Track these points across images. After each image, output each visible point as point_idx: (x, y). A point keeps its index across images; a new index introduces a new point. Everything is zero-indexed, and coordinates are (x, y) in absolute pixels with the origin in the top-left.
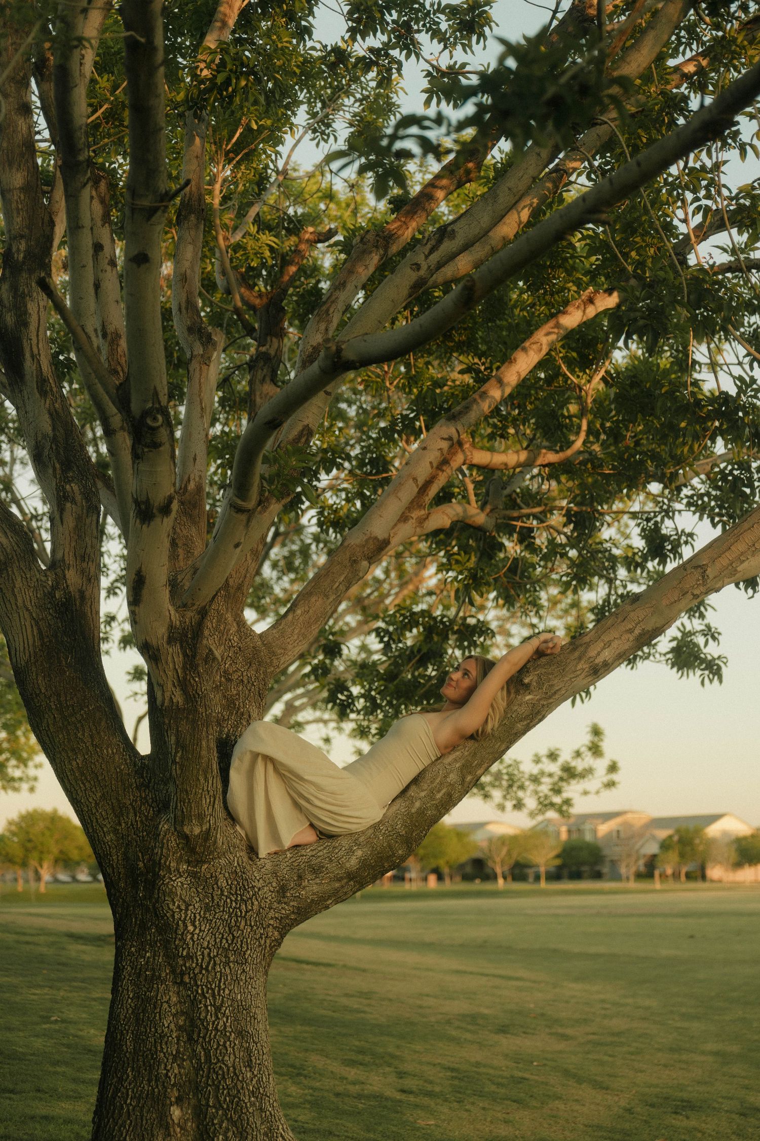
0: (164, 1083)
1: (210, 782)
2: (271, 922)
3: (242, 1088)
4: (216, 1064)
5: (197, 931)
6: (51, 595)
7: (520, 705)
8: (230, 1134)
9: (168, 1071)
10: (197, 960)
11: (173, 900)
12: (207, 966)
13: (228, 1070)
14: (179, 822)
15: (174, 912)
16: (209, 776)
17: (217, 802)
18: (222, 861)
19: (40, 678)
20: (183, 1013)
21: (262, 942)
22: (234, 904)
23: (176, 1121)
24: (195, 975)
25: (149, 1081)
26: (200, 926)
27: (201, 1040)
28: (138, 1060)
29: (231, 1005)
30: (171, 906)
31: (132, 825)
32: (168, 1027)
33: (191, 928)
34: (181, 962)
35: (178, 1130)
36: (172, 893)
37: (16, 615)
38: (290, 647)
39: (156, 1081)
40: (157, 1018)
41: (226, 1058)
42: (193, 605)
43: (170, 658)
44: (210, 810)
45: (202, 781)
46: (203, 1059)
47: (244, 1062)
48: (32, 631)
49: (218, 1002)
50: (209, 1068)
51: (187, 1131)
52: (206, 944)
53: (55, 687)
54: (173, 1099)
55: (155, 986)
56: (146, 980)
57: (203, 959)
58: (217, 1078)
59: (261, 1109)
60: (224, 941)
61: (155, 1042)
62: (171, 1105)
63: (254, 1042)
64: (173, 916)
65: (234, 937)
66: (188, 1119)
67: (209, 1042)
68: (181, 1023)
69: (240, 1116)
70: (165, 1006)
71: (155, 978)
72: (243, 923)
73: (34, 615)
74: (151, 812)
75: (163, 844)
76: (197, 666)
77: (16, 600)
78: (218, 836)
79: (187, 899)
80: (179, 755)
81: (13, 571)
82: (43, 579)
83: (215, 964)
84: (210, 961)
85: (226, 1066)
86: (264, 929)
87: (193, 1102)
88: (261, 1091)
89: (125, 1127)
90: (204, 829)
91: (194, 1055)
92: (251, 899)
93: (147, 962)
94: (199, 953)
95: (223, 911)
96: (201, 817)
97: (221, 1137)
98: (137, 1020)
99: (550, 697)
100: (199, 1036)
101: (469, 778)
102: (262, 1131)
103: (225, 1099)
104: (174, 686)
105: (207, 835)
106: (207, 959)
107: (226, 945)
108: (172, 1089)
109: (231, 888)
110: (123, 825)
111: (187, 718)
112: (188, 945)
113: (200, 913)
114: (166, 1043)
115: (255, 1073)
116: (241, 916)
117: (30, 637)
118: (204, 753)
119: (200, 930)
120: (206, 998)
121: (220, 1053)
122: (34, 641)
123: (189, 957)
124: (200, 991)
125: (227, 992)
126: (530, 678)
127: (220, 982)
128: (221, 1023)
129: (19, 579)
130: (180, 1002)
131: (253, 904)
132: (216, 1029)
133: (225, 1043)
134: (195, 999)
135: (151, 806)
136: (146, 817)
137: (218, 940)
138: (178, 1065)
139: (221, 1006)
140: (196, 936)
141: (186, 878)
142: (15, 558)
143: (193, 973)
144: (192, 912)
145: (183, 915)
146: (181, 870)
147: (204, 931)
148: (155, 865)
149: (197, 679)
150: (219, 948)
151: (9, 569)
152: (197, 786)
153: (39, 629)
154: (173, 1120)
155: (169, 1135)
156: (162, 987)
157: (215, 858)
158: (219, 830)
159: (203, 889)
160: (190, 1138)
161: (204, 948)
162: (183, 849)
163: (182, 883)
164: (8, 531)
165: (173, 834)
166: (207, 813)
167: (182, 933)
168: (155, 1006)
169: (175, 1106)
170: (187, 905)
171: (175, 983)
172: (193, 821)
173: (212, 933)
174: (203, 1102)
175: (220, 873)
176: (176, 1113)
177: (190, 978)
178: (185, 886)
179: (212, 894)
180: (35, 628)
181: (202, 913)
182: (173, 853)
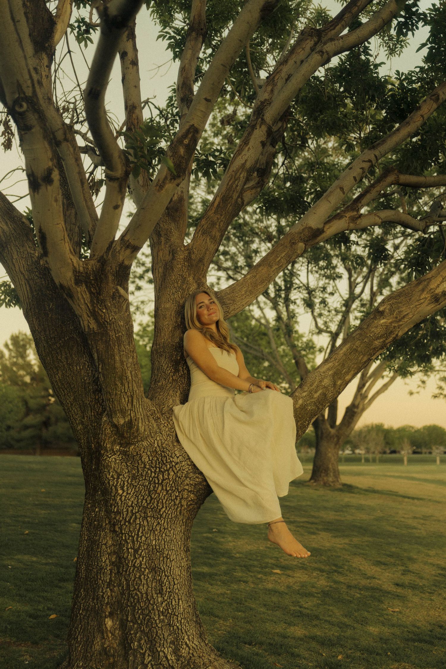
0: (101, 601)
1: (126, 386)
2: (187, 487)
3: (153, 609)
4: (133, 591)
5: (125, 494)
6: (38, 262)
7: (376, 327)
8: (142, 642)
9: (104, 593)
10: (123, 515)
11: (109, 471)
12: (130, 520)
13: (142, 596)
14: (110, 416)
15: (109, 480)
16: (124, 381)
17: (135, 401)
18: (145, 443)
19: (34, 320)
20: (115, 553)
21: (177, 502)
22: (153, 474)
23: (109, 629)
24: (121, 526)
25: (93, 599)
26: (128, 490)
27: (124, 573)
28: (88, 584)
29: (147, 549)
30: (108, 476)
31: (90, 418)
32: (105, 562)
33: (120, 492)
34: (113, 516)
35: (110, 635)
36: (108, 466)
38: (238, 299)
39: (97, 599)
40: (99, 555)
41: (141, 587)
43: (80, 295)
44: (130, 406)
45: (119, 385)
46: (125, 586)
47: (156, 590)
48: (26, 288)
49: (137, 546)
50: (129, 594)
51: (116, 637)
52: (130, 503)
53: (43, 325)
54: (107, 613)
55: (99, 532)
56: (94, 528)
57: (127, 515)
58: (134, 601)
59: (169, 624)
60: (144, 501)
61: (97, 572)
62: (106, 617)
63: (165, 575)
64: (109, 483)
65: (152, 498)
66: (116, 628)
67: (129, 575)
68: (113, 559)
69: (150, 630)
70: (104, 547)
71: (99, 527)
72: (160, 488)
73: (26, 277)
74: (101, 409)
75: (102, 431)
76: (103, 301)
77: (15, 267)
78: (140, 425)
79: (119, 471)
82: (32, 252)
83: (136, 518)
84: (133, 515)
85: (141, 593)
86: (179, 492)
87: (120, 616)
88: (170, 611)
89: (78, 630)
90: (127, 420)
91: (120, 584)
92: (168, 470)
93: (96, 515)
94: (125, 510)
95: (145, 479)
97: (136, 643)
98: (89, 555)
99: (400, 321)
100: (123, 571)
101: (339, 382)
102: (169, 641)
103: (139, 617)
104: (88, 316)
105: (130, 424)
106: (130, 514)
107: (146, 505)
108: (106, 606)
109: (152, 463)
110: (86, 418)
111: (102, 340)
112: (118, 504)
113: (128, 481)
114: (103, 574)
115: (165, 598)
116: (158, 483)
117: (26, 292)
119: (127, 493)
120: (128, 543)
121: (137, 583)
122: (28, 295)
123: (118, 513)
124: (124, 538)
125: (143, 538)
126: (385, 307)
127: (139, 531)
128: (138, 561)
130: (113, 545)
131: (169, 474)
132: (134, 565)
133: (140, 576)
134: (120, 543)
136: (97, 412)
137: (140, 500)
138: (111, 590)
139: (139, 548)
140: (123, 498)
141: (119, 455)
142: (13, 239)
143: (120, 524)
144: (122, 480)
145: (115, 482)
146: (115, 450)
147: (130, 494)
148: (99, 447)
149: (104, 311)
150: (140, 507)
151: (9, 247)
152: (116, 389)
153: (30, 286)
154: (106, 628)
155: (104, 638)
156: (102, 534)
157: (139, 441)
158: (140, 421)
159: (131, 463)
160: (117, 641)
161: (129, 506)
162: (116, 434)
163: (115, 459)
164: (8, 221)
165: (108, 424)
166: (127, 409)
167: (114, 496)
168: (98, 547)
169: (109, 618)
170: (119, 475)
171: (110, 531)
172: (118, 415)
173: (136, 495)
174: (125, 618)
175: (144, 452)
176: (109, 623)
177: (119, 528)
178: (118, 461)
179: (137, 467)
180: (27, 286)
181: (129, 481)
182: (109, 438)
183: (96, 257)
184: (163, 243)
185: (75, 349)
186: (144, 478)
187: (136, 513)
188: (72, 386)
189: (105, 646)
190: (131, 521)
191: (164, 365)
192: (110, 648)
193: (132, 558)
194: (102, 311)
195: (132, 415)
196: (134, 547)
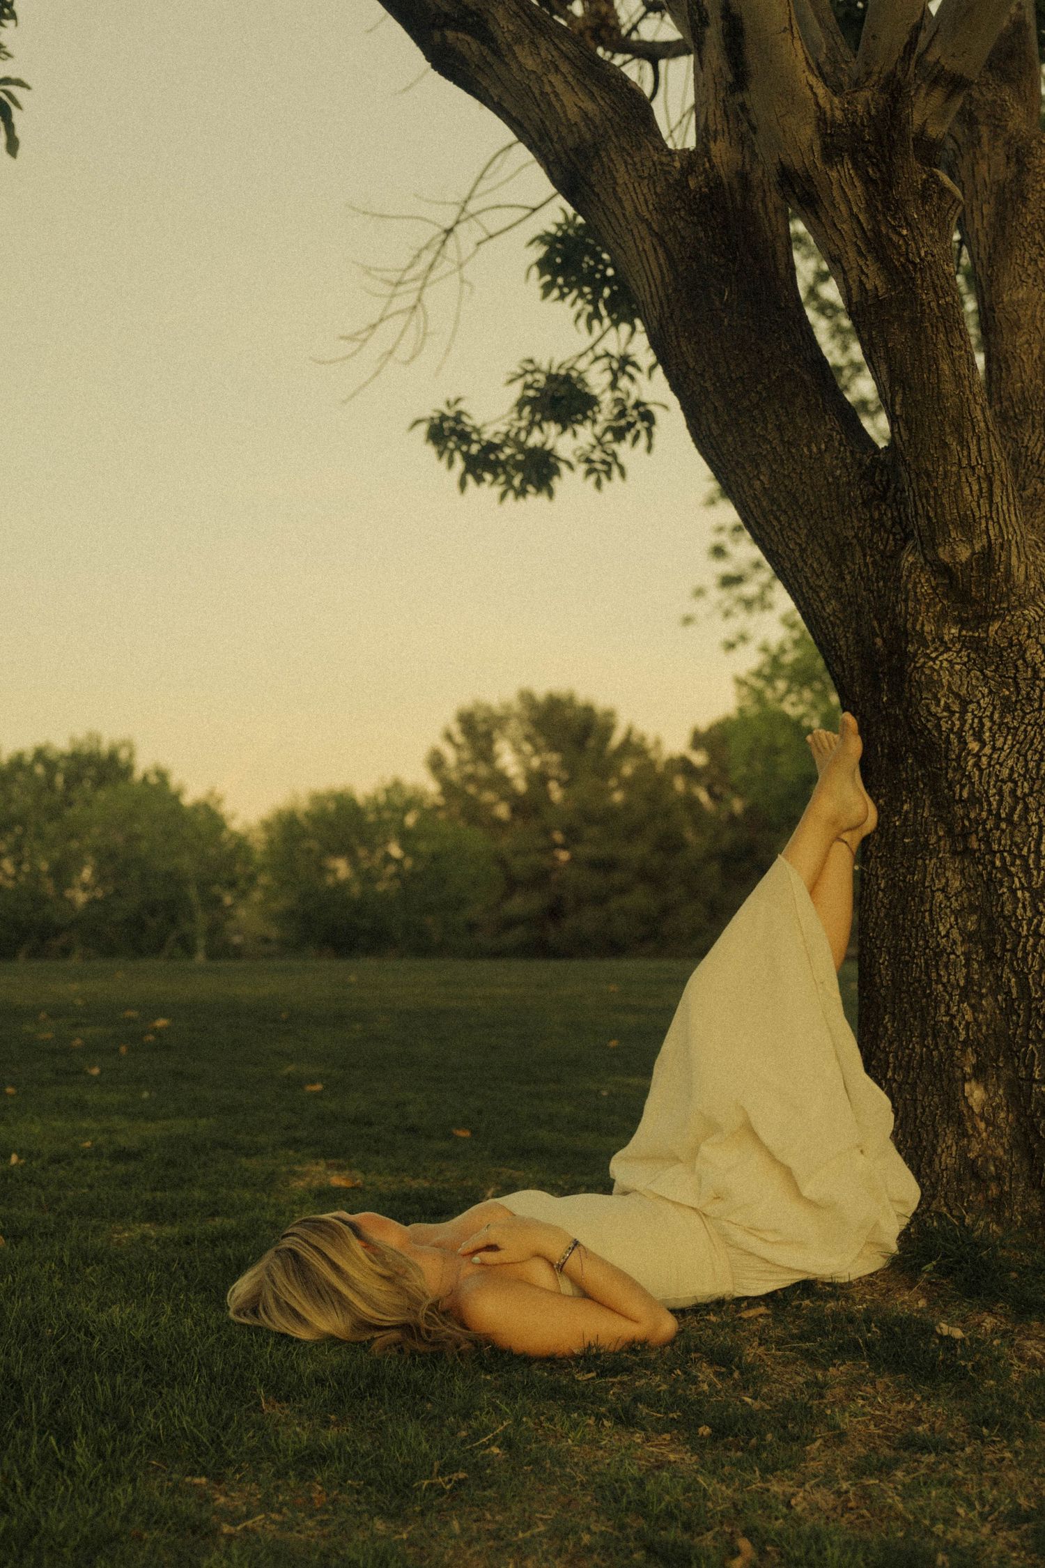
0: (947, 1038)
1: (974, 448)
5: (987, 750)
9: (953, 1017)
10: (990, 804)
11: (935, 695)
12: (1010, 816)
14: (929, 543)
15: (940, 719)
16: (968, 435)
17: (997, 491)
18: (1031, 613)
19: (683, 342)
20: (973, 909)
23: (977, 1110)
24: (988, 833)
25: (923, 1036)
27: (1008, 955)
28: (901, 999)
30: (933, 709)
31: (860, 573)
32: (947, 936)
33: (974, 746)
34: (960, 812)
35: (982, 1125)
36: (932, 684)
37: (628, 237)
39: (935, 1037)
40: (927, 921)
42: (869, 74)
44: (985, 508)
45: (954, 446)
46: (1014, 991)
48: (657, 258)
50: (1029, 1010)
51: (999, 1127)
52: (1006, 772)
54: (968, 1070)
55: (920, 862)
56: (903, 854)
57: (1000, 802)
61: (927, 965)
62: (965, 1079)
64: (938, 726)
66: (999, 1106)
67: (1025, 959)
68: (971, 927)
70: (940, 896)
71: (919, 849)
73: (655, 226)
74: (891, 542)
75: (907, 592)
76: (901, 205)
77: (623, 208)
78: (1014, 561)
79: (963, 692)
80: (898, 399)
81: (609, 156)
82: (664, 159)
83: (1026, 809)
84: (1017, 803)
87: (1007, 1073)
90: (977, 548)
91: (998, 986)
93: (905, 820)
94: (992, 792)
96: (967, 525)
98: (895, 927)
100: (1004, 950)
104: (860, 253)
105: (986, 559)
106: (1008, 800)
108: (963, 1051)
110: (848, 577)
111: (901, 319)
112: (969, 777)
113: (991, 717)
114: (946, 967)
117: (656, 272)
118: (948, 387)
119: (994, 749)
120: (1011, 875)
122: (663, 278)
123: (974, 800)
124: (998, 863)
127: (1039, 841)
129: (622, 169)
130: (966, 888)
134: (990, 879)
135: (889, 532)
136: (882, 553)
138: (972, 1006)
139: (1043, 887)
140: (984, 760)
141: (958, 652)
142: (611, 132)
143: (984, 829)
144: (975, 716)
145: (957, 723)
146: (946, 638)
147: (1002, 749)
148: (900, 636)
149: (905, 232)
150: (1034, 780)
151: (603, 154)
152: (945, 459)
153: (667, 252)
154: (970, 1108)
155: (965, 1134)
156: (932, 863)
157: (1015, 608)
158: (1014, 548)
159: (996, 671)
160: (1005, 1140)
161: (1002, 781)
162: (947, 597)
163: (950, 662)
164: (594, 89)
165: (922, 569)
166: (977, 514)
167: (959, 756)
168: (922, 899)
169: (973, 1083)
170: (964, 703)
171: (955, 853)
172: (953, 534)
173: (1018, 752)
174: (1023, 1074)
175: (1029, 637)
176: (976, 1094)
177: (979, 840)
178: (957, 667)
179: (1015, 678)
180: (660, 251)
181: (996, 716)
182: (928, 606)
183: (875, 78)
184: (985, 140)
185: (799, 401)
186: (1036, 705)
187: (1025, 795)
188: (801, 501)
189: (971, 1155)
190: (1016, 817)
191: (1031, 444)
192: (987, 1161)
193: (1029, 914)
194: (900, 234)
195: (991, 533)
196: (1030, 883)
